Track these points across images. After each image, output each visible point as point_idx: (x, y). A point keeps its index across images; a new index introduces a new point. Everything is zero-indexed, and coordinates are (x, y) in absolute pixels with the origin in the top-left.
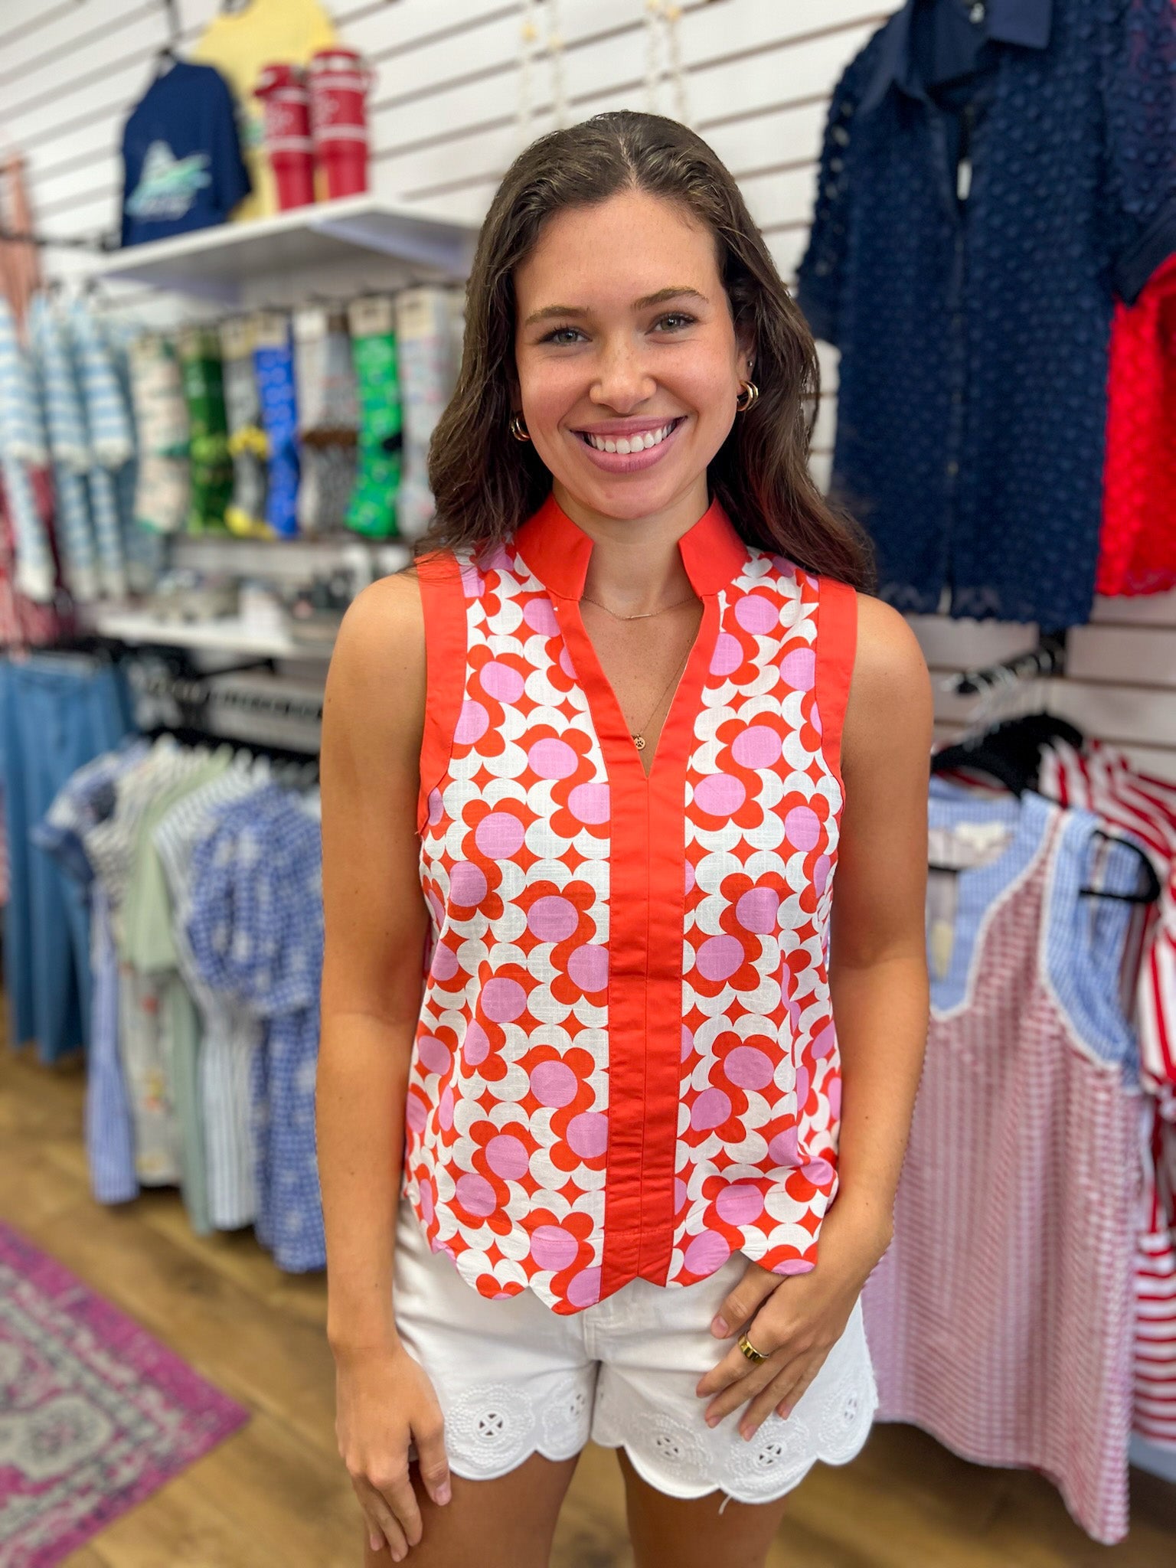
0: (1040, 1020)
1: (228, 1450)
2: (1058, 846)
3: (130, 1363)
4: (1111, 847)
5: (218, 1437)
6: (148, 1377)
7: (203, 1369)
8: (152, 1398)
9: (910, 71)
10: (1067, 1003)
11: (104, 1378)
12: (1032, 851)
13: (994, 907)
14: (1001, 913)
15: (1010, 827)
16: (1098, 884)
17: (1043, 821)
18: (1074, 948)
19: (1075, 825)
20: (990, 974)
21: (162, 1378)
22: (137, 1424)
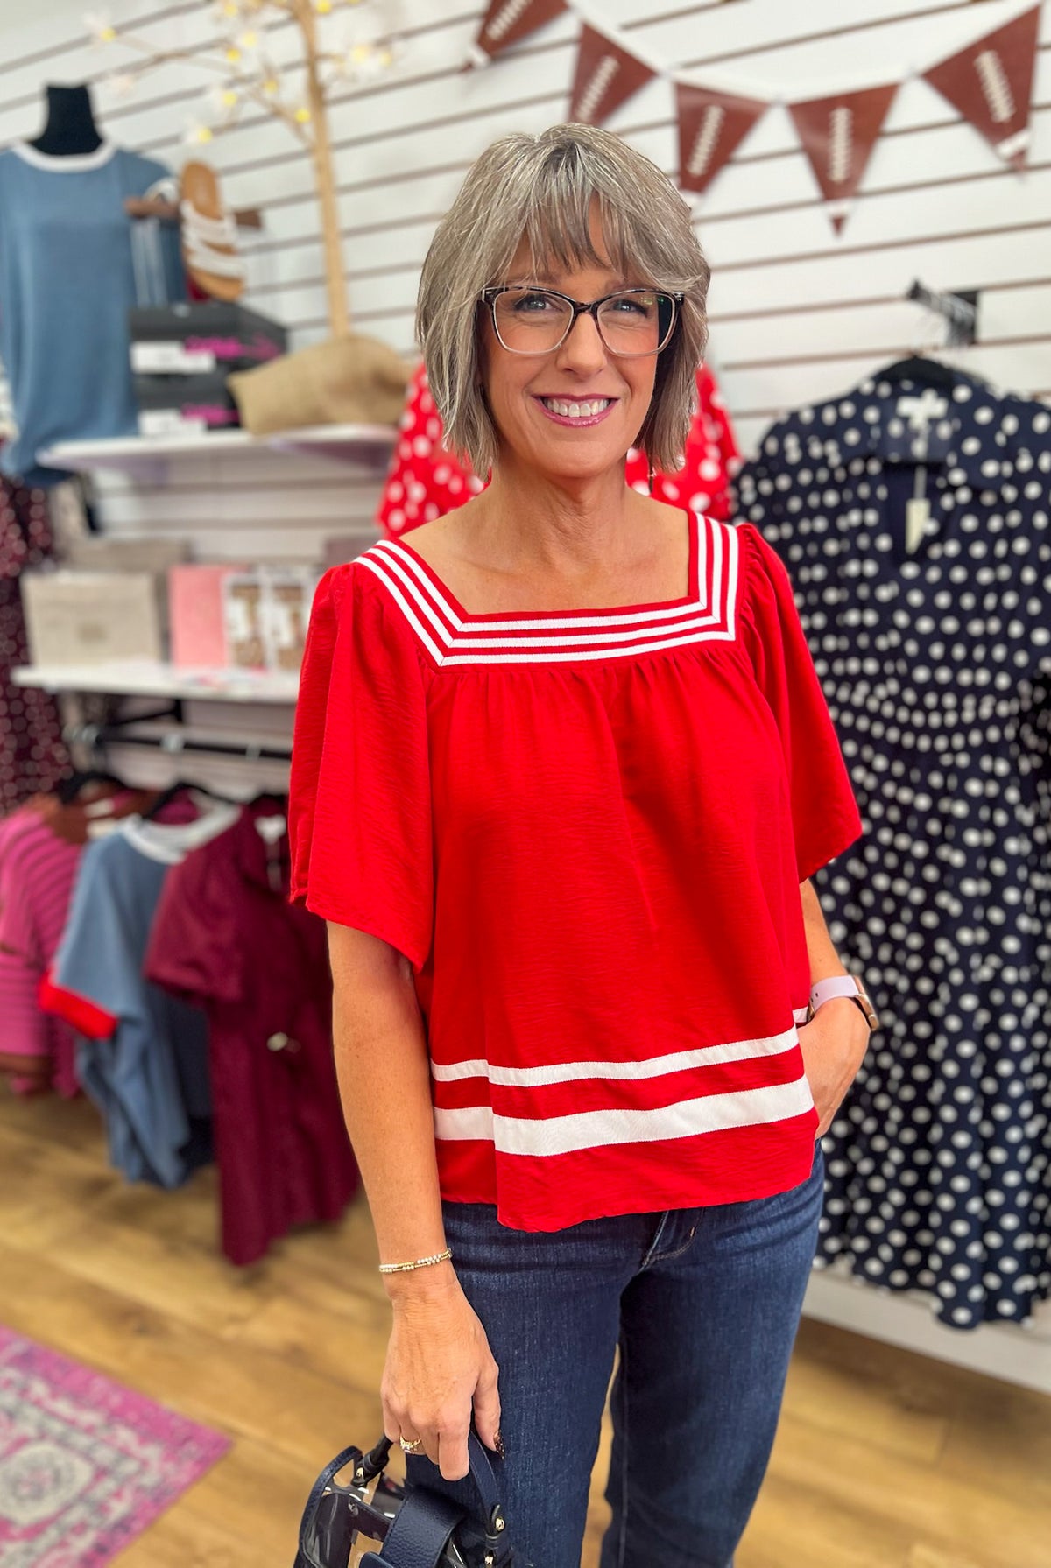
1: (216, 1475)
3: (98, 1405)
5: (204, 1464)
6: (116, 1416)
7: (169, 1403)
8: (125, 1436)
11: (71, 1423)
21: (132, 1416)
22: (118, 1462)
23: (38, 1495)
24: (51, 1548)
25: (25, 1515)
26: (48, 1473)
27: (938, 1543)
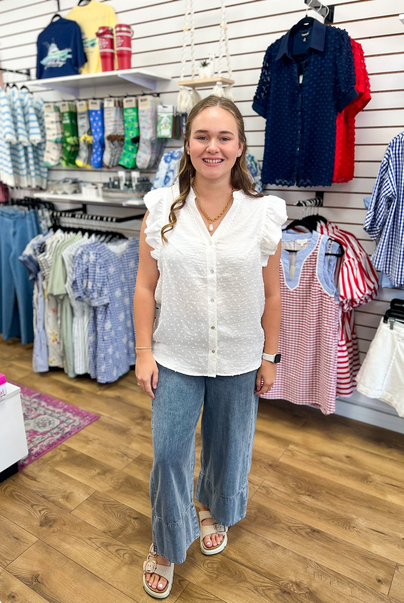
0: (316, 287)
1: (94, 423)
2: (320, 243)
3: (61, 408)
4: (333, 242)
5: (91, 422)
6: (65, 410)
7: (82, 408)
8: (68, 414)
9: (288, 52)
10: (321, 282)
11: (54, 411)
12: (315, 245)
13: (305, 260)
14: (307, 261)
15: (309, 240)
16: (330, 252)
17: (317, 236)
18: (323, 267)
19: (325, 237)
20: (304, 277)
21: (71, 410)
22: (66, 420)
23: (44, 426)
24: (48, 438)
25: (41, 430)
26: (48, 422)
27: (297, 445)
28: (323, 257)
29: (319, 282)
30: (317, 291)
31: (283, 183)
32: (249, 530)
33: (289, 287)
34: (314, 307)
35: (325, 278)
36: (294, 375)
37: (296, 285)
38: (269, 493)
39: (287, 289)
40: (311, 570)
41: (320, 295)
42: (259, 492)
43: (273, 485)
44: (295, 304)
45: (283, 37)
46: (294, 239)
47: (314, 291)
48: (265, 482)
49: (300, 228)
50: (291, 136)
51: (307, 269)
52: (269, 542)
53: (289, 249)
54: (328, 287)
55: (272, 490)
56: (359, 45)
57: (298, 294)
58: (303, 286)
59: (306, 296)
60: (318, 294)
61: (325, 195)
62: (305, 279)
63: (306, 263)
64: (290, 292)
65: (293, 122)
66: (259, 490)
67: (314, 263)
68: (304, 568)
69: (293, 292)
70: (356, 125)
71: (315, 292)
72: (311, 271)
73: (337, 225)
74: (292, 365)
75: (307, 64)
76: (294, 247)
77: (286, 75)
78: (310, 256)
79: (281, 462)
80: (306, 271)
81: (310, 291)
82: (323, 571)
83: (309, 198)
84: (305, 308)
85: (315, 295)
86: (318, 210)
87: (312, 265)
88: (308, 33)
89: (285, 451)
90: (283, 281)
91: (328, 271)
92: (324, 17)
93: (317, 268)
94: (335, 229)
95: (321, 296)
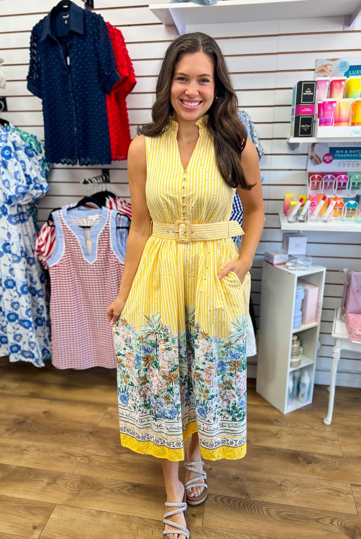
0: (112, 258)
2: (110, 218)
4: (122, 217)
9: (52, 32)
10: (117, 254)
12: (106, 220)
13: (99, 234)
14: (101, 236)
15: (100, 215)
16: (121, 226)
17: (107, 212)
18: (117, 240)
19: (113, 212)
20: (101, 251)
28: (115, 231)
29: (115, 254)
30: (114, 262)
31: (68, 162)
32: (73, 505)
33: (88, 261)
34: (114, 278)
35: (120, 250)
36: (104, 343)
37: (94, 259)
38: (92, 461)
39: (87, 263)
40: (134, 526)
41: (117, 266)
42: (81, 463)
43: (94, 452)
44: (96, 277)
45: (45, 18)
46: (85, 215)
47: (111, 262)
48: (87, 451)
49: (91, 205)
50: (68, 117)
51: (103, 243)
52: (94, 511)
53: (82, 225)
54: (123, 258)
55: (93, 457)
56: (119, 32)
57: (98, 267)
58: (101, 259)
59: (106, 268)
60: (116, 265)
61: (111, 172)
62: (102, 252)
63: (100, 237)
64: (90, 266)
65: (67, 103)
66: (81, 461)
67: (107, 237)
68: (128, 527)
69: (93, 266)
70: (128, 106)
71: (113, 264)
72: (106, 244)
73: (126, 199)
74: (101, 333)
75: (71, 47)
76: (87, 223)
77: (54, 56)
78: (103, 230)
79: (101, 427)
80: (101, 244)
81: (108, 263)
82: (145, 523)
83: (95, 176)
84: (106, 279)
85: (113, 266)
86: (106, 186)
87: (106, 239)
88: (68, 16)
89: (105, 415)
90: (82, 256)
91: (122, 243)
92: (84, 1)
93: (111, 241)
94: (124, 203)
95: (119, 267)
